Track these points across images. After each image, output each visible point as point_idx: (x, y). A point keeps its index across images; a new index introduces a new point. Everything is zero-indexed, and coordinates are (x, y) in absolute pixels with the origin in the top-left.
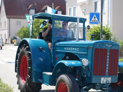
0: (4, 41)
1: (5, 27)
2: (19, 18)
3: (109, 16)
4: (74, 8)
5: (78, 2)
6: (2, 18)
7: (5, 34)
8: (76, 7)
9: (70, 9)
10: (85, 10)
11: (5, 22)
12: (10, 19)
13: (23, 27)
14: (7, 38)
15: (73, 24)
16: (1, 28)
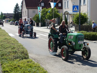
1: (26, 14)
2: (34, 9)
3: (88, 7)
4: (67, 2)
6: (24, 9)
9: (65, 2)
11: (26, 11)
12: (29, 9)
13: (36, 14)
15: (66, 12)
16: (23, 15)
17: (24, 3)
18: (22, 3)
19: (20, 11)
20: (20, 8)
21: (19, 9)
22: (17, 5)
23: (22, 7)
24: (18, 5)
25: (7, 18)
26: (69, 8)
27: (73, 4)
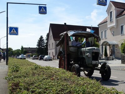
0: (52, 57)
1: (53, 47)
5: (108, 26)
6: (50, 41)
7: (53, 53)
8: (106, 31)
9: (102, 32)
11: (53, 43)
14: (54, 55)
15: (105, 42)
16: (50, 48)
17: (51, 34)
18: (48, 35)
19: (45, 44)
20: (45, 41)
21: (43, 42)
22: (41, 37)
23: (47, 39)
24: (43, 38)
25: (29, 53)
26: (107, 38)
27: (113, 34)
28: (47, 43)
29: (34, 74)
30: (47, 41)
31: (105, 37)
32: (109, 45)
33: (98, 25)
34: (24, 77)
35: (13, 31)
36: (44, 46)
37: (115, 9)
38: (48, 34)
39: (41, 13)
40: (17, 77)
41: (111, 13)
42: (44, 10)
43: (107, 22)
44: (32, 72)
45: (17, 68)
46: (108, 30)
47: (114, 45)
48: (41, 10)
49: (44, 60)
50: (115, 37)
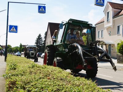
5: (105, 26)
6: (48, 39)
8: (103, 30)
9: (98, 32)
10: (110, 32)
11: (50, 42)
15: (101, 41)
17: (49, 32)
18: (46, 34)
19: (43, 42)
20: (43, 39)
21: (41, 40)
22: (40, 36)
23: (46, 37)
24: (41, 36)
26: (103, 38)
27: (109, 34)
28: (45, 41)
29: (31, 73)
30: (45, 39)
31: (102, 37)
32: (106, 45)
33: (95, 25)
34: (21, 75)
35: (13, 29)
36: (41, 44)
37: (112, 10)
38: (46, 32)
39: (40, 12)
40: (14, 75)
41: (108, 13)
42: (43, 10)
43: (104, 22)
44: (29, 71)
45: (14, 65)
46: (104, 29)
47: (110, 45)
48: (41, 9)
49: (41, 58)
50: (111, 37)
